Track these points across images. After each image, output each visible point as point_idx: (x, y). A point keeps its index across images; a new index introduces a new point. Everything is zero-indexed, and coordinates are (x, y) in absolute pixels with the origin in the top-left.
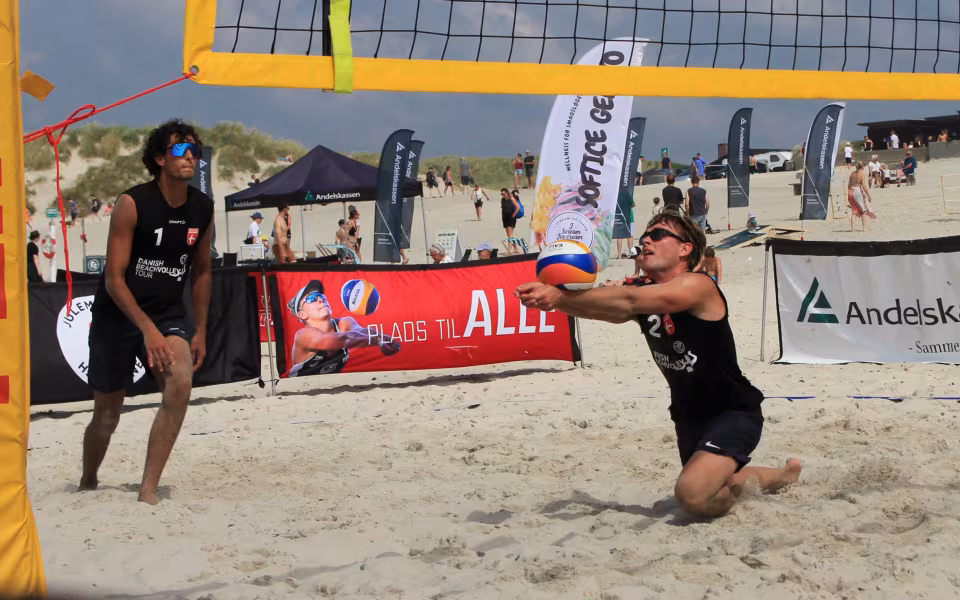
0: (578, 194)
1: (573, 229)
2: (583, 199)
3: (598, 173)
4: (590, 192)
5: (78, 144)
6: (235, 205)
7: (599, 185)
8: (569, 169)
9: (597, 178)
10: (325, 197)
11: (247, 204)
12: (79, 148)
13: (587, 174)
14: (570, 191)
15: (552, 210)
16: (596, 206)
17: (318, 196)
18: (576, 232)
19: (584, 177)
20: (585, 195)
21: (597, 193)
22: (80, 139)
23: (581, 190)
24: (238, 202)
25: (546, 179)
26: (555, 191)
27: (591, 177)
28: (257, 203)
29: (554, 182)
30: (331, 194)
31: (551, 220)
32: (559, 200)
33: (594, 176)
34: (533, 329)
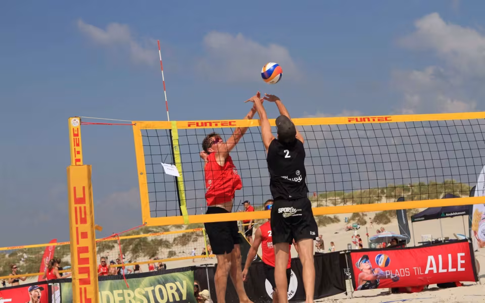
5: (385, 193)
6: (415, 220)
10: (450, 215)
11: (420, 219)
12: (385, 195)
15: (479, 222)
17: (447, 215)
22: (385, 191)
24: (416, 218)
25: (477, 210)
26: (480, 214)
28: (423, 218)
29: (480, 211)
30: (452, 213)
31: (479, 226)
32: (482, 218)
34: (454, 270)
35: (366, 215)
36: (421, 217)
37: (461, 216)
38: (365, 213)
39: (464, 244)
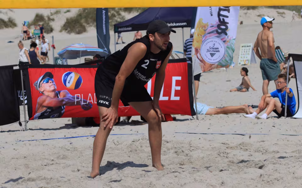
0: (217, 28)
1: (215, 47)
2: (219, 31)
3: (227, 17)
4: (223, 27)
6: (119, 30)
7: (228, 23)
8: (212, 15)
9: (226, 20)
11: (125, 29)
13: (221, 18)
14: (212, 26)
15: (204, 37)
16: (226, 34)
18: (216, 49)
19: (220, 19)
20: (221, 29)
21: (227, 28)
23: (219, 26)
24: (121, 28)
25: (200, 20)
26: (205, 27)
27: (223, 19)
28: (130, 29)
29: (204, 22)
30: (169, 23)
31: (203, 42)
32: (208, 31)
33: (225, 18)
34: (166, 98)
35: (53, 20)
36: (127, 27)
37: (181, 28)
38: (51, 17)
39: (182, 64)
